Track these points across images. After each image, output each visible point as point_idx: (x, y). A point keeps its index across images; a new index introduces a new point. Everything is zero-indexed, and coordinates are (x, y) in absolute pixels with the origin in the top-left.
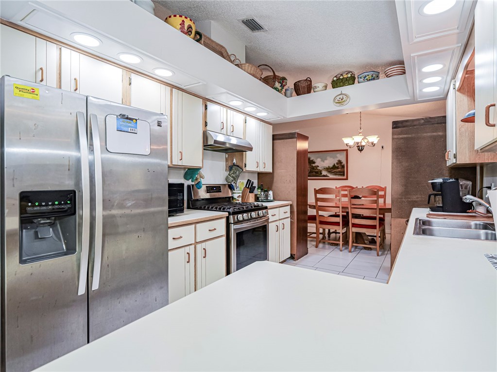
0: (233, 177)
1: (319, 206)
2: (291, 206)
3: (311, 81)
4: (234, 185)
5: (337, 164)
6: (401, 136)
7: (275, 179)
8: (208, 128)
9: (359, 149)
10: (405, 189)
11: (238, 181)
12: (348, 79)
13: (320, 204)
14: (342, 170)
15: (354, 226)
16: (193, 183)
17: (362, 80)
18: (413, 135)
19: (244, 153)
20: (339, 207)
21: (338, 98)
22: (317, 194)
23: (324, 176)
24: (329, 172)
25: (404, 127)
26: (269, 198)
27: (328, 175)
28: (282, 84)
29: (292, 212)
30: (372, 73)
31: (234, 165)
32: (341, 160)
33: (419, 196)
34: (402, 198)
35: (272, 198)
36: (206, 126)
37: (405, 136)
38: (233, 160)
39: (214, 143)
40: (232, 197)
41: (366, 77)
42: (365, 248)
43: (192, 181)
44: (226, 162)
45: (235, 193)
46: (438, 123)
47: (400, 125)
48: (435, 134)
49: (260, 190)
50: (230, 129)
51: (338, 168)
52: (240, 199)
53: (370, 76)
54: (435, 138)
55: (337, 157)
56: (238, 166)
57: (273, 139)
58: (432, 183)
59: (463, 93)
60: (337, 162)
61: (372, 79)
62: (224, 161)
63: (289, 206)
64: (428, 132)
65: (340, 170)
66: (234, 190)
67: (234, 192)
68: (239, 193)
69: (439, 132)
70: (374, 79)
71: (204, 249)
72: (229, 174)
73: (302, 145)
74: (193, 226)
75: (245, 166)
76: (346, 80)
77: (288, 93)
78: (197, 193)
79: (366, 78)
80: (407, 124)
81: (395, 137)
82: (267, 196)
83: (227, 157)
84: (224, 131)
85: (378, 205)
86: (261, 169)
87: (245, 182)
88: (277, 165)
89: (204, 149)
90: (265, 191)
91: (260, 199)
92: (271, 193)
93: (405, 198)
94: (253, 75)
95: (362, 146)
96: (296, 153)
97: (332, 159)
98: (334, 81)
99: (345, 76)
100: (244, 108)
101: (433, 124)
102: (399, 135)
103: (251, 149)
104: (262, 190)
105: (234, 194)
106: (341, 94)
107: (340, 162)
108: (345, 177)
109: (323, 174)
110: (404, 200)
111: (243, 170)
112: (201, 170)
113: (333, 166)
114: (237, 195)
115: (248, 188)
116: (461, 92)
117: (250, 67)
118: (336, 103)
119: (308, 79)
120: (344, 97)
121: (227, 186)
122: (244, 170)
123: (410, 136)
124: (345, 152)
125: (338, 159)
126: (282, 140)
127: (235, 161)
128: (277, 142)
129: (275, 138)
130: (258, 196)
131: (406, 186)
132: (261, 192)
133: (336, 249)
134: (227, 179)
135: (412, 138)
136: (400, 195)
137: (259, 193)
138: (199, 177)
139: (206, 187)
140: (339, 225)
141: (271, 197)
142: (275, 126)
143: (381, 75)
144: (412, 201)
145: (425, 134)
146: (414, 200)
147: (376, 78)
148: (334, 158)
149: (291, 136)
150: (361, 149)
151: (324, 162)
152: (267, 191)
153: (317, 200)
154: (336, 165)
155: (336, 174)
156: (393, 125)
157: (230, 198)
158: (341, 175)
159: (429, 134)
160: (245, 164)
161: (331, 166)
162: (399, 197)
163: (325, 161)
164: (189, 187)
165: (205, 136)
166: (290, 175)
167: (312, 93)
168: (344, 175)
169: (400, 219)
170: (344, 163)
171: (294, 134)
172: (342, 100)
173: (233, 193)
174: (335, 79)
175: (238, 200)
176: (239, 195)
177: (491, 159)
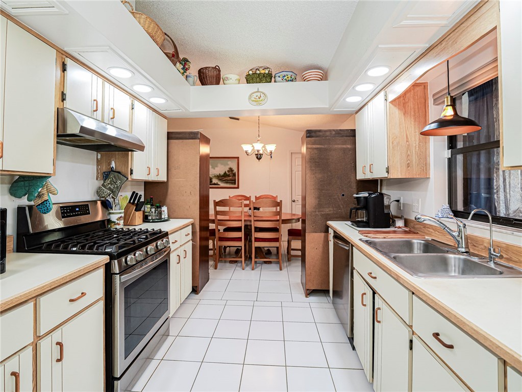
0: (110, 189)
1: (219, 220)
2: (193, 225)
3: (219, 71)
4: (111, 200)
5: (228, 171)
6: (314, 146)
7: (170, 190)
8: (68, 104)
9: (257, 158)
10: (319, 201)
11: (120, 194)
12: (265, 75)
13: (219, 217)
14: (233, 178)
15: (257, 240)
16: (32, 203)
17: (280, 79)
18: (326, 146)
19: (130, 153)
20: (241, 220)
21: (255, 95)
22: (217, 207)
23: (215, 184)
24: (220, 180)
25: (317, 137)
26: (163, 217)
27: (219, 183)
28: (184, 66)
29: (194, 233)
30: (291, 73)
31: (112, 170)
32: (232, 167)
33: (331, 209)
34: (316, 212)
35: (167, 216)
36: (63, 100)
37: (318, 146)
38: (110, 164)
39: (80, 132)
40: (109, 221)
41: (284, 76)
42: (265, 262)
43: (29, 200)
44: (98, 166)
45: (113, 213)
46: (346, 136)
47: (313, 134)
48: (344, 146)
49: (149, 206)
50: (108, 114)
51: (229, 176)
52: (122, 222)
53: (289, 76)
54: (344, 150)
55: (228, 165)
56: (119, 172)
57: (168, 138)
58: (357, 198)
59: (395, 106)
60: (228, 169)
61: (291, 80)
62: (94, 165)
63: (191, 226)
64: (339, 144)
65: (231, 178)
66: (111, 208)
67: (111, 211)
68: (120, 213)
69: (348, 144)
70: (292, 81)
71: (58, 343)
72: (103, 185)
73: (205, 149)
74: (31, 305)
75: (131, 173)
76: (264, 76)
77: (191, 79)
78: (41, 221)
79: (285, 78)
80: (321, 134)
81: (309, 146)
82: (160, 213)
83: (99, 157)
84: (99, 114)
85: (280, 217)
86: (152, 178)
87: (129, 195)
88: (173, 172)
89: (58, 143)
90: (158, 207)
91: (150, 218)
92: (164, 209)
93: (318, 212)
94: (152, 37)
95: (260, 154)
96: (199, 157)
97: (222, 166)
98: (249, 74)
99: (263, 72)
100: (132, 86)
101: (343, 136)
102: (313, 144)
103: (141, 148)
104: (152, 205)
105: (112, 215)
106: (258, 92)
107: (231, 170)
108: (236, 186)
109: (213, 182)
110: (317, 213)
111: (127, 179)
112: (50, 179)
113: (224, 174)
114: (116, 216)
115: (133, 203)
116: (393, 104)
117: (147, 22)
118: (253, 101)
119: (217, 67)
120: (262, 95)
121: (99, 203)
122: (129, 179)
123: (323, 146)
124: (236, 159)
125: (229, 167)
126: (181, 141)
127: (113, 165)
128: (174, 142)
129: (170, 136)
130: (147, 214)
131: (319, 198)
132: (151, 208)
133: (237, 268)
134: (98, 192)
135: (326, 150)
136: (314, 208)
137: (149, 210)
138: (45, 191)
139: (61, 207)
140: (241, 241)
141: (165, 215)
142: (170, 120)
143: (298, 78)
144: (325, 214)
145: (336, 146)
146: (327, 213)
147: (294, 80)
148: (225, 165)
149: (193, 136)
150: (259, 157)
151: (214, 169)
152: (160, 207)
153: (217, 213)
154: (227, 173)
155: (227, 183)
156: (307, 134)
157: (103, 222)
158: (232, 183)
159: (340, 146)
160: (131, 171)
161: (222, 173)
162: (313, 210)
163: (216, 168)
164: (21, 210)
165: (61, 118)
166: (191, 185)
167: (221, 86)
168: (235, 183)
169: (314, 234)
170: (235, 170)
171: (197, 133)
172: (259, 98)
173: (110, 213)
174: (251, 72)
175: (119, 224)
176: (120, 215)
177: (418, 175)
